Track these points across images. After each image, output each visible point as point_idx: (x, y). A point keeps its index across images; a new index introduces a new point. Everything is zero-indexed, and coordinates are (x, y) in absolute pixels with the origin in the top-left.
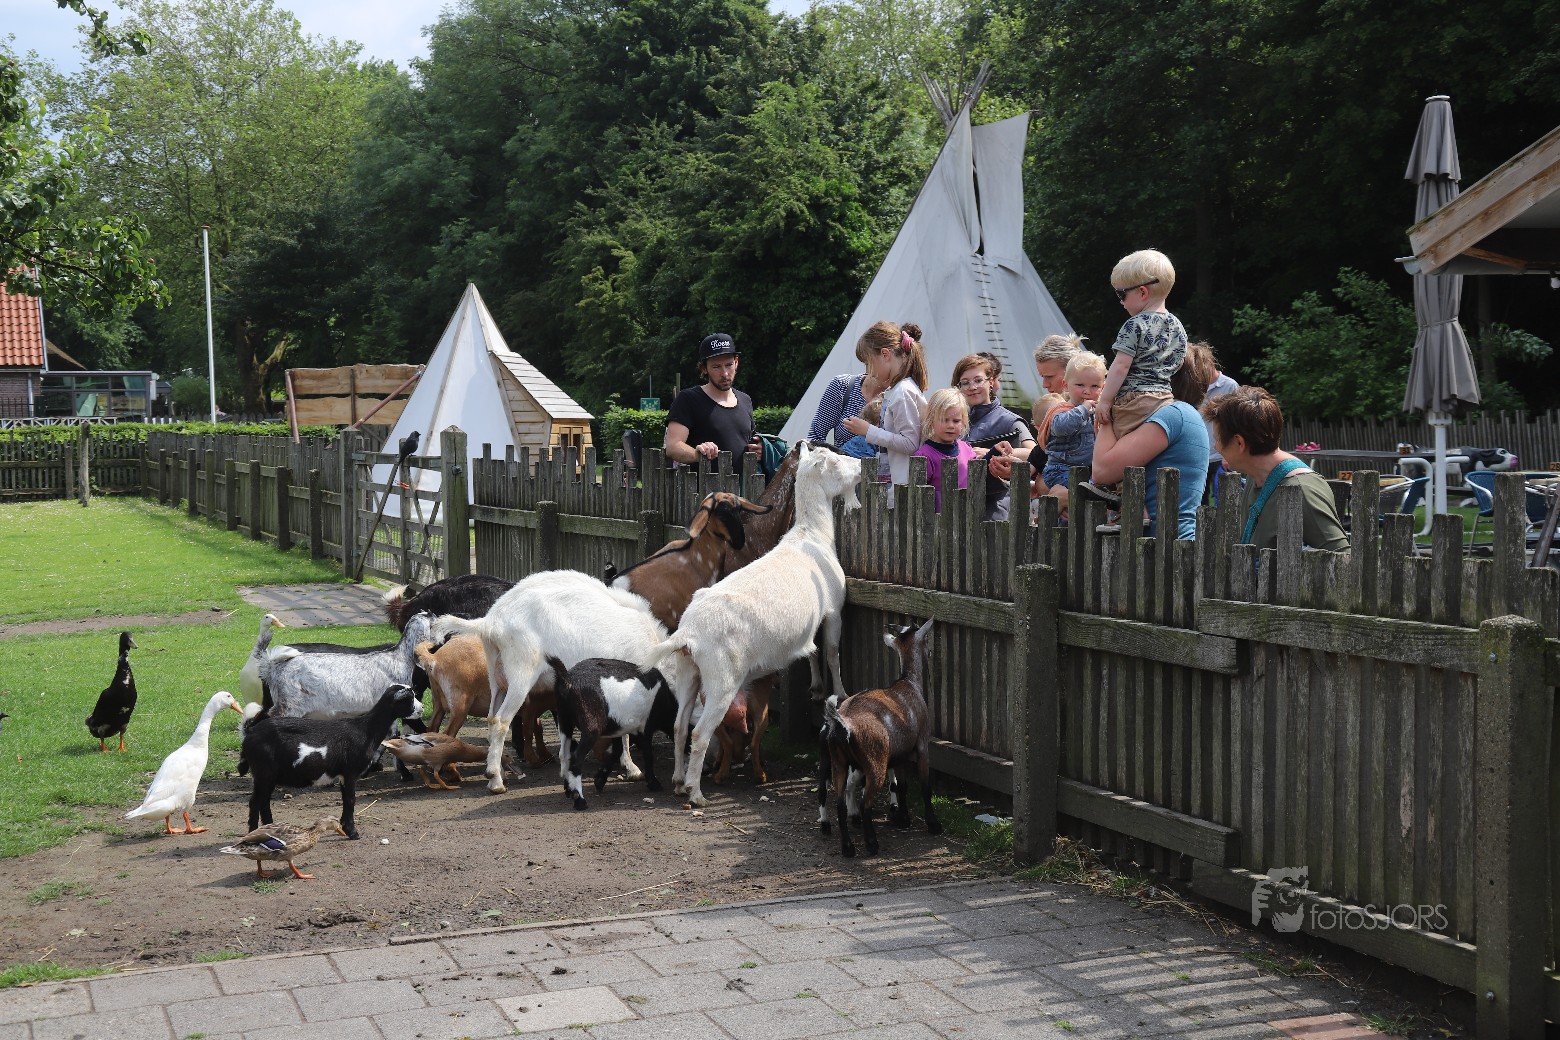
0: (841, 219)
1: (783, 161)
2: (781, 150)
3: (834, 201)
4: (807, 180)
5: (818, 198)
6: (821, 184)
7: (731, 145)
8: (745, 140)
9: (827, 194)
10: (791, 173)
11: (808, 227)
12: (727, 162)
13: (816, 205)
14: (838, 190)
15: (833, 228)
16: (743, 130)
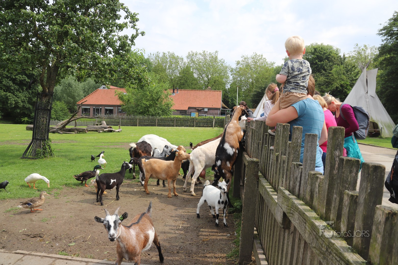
0: (346, 88)
1: (336, 78)
2: (336, 76)
3: (345, 85)
4: (340, 81)
5: (342, 85)
6: (343, 82)
7: (328, 76)
8: (330, 75)
9: (344, 84)
10: (337, 80)
11: (340, 89)
12: (327, 79)
13: (342, 86)
14: (346, 83)
15: (344, 90)
16: (330, 73)
